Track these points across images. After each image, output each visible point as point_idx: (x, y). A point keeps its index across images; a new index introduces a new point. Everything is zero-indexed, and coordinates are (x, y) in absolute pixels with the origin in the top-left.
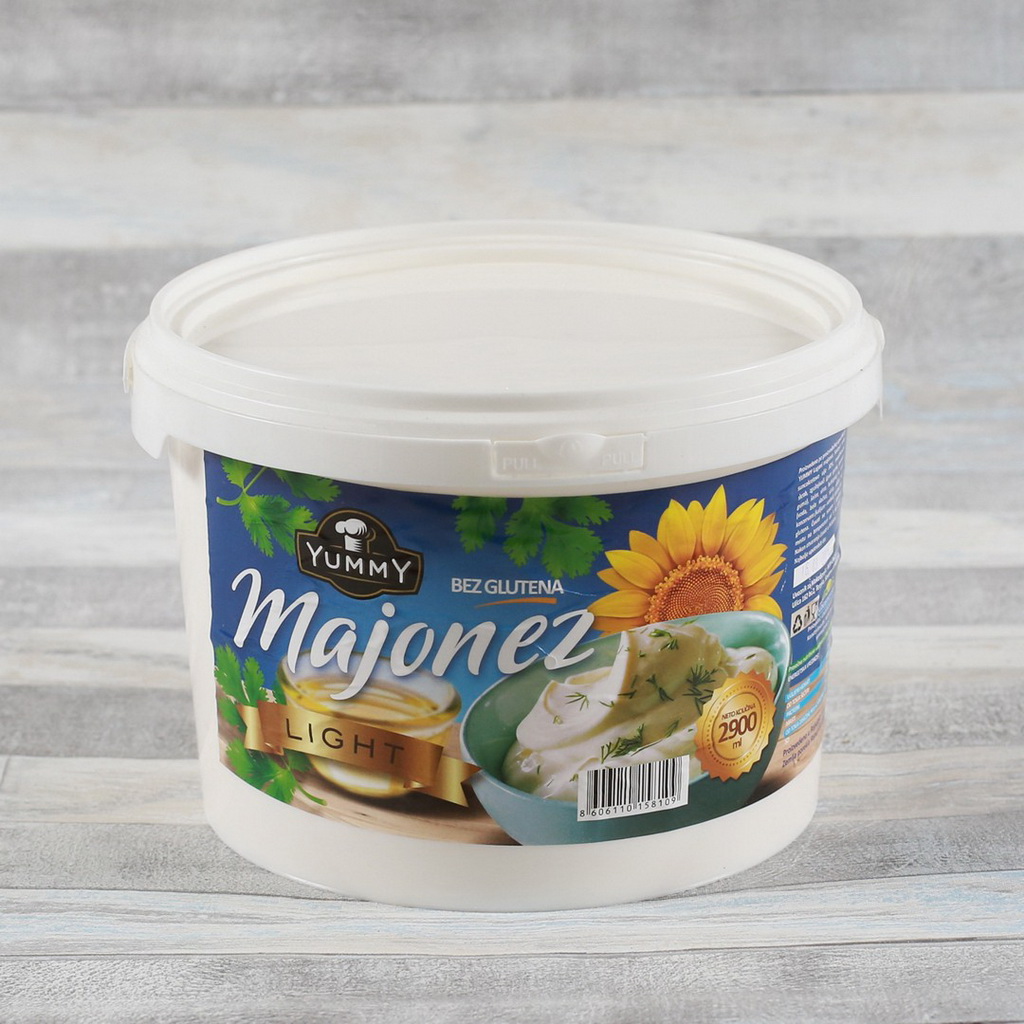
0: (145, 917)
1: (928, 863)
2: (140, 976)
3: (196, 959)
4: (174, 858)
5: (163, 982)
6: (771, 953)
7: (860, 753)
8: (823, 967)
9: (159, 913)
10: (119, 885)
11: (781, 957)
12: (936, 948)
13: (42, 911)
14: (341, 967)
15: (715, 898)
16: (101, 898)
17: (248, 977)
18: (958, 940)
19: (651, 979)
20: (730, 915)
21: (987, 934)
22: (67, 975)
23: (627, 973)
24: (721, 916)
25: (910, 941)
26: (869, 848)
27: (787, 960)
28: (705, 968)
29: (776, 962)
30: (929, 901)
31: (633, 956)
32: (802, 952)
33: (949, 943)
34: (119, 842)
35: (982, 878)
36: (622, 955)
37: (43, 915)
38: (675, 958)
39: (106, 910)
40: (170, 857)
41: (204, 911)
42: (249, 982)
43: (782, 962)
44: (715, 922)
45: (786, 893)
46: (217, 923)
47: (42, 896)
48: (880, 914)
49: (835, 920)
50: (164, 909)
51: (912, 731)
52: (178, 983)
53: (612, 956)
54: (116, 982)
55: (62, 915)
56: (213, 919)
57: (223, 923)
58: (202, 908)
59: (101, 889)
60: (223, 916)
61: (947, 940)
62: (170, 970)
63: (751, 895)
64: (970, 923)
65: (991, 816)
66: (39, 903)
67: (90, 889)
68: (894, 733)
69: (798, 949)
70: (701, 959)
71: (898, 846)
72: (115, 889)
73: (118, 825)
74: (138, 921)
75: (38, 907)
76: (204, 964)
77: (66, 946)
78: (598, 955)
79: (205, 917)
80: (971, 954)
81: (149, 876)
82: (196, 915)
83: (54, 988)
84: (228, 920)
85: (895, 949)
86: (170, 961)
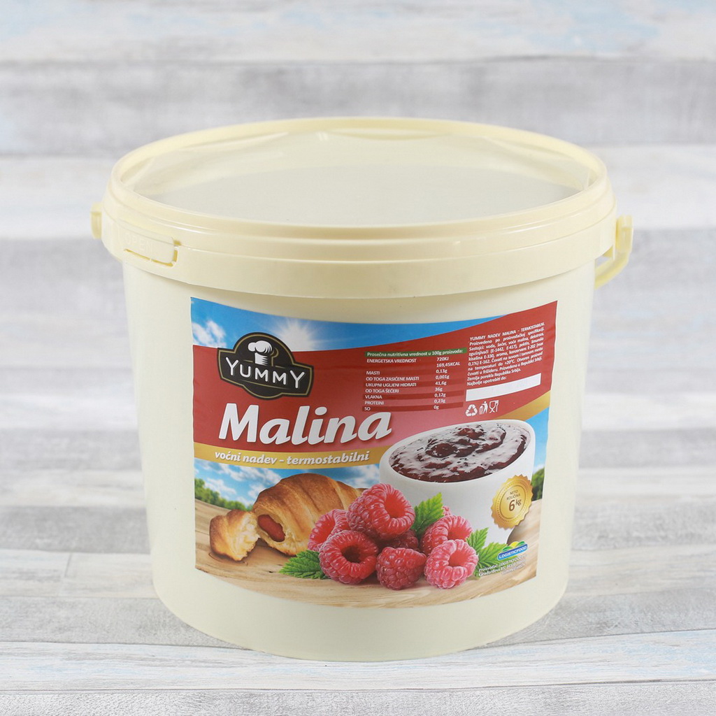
0: (152, 663)
1: (626, 625)
2: (149, 705)
3: (184, 693)
4: (170, 621)
5: (163, 709)
6: (537, 690)
7: (580, 550)
8: (569, 699)
9: (161, 660)
10: (137, 641)
11: (543, 693)
12: (637, 686)
13: (90, 659)
14: (273, 699)
15: (500, 650)
16: (125, 650)
17: (216, 706)
18: (651, 681)
19: (464, 707)
20: (509, 662)
21: (668, 677)
22: (104, 704)
23: (449, 703)
24: (504, 662)
25: (621, 682)
26: (591, 615)
27: (546, 695)
28: (496, 700)
29: (540, 696)
30: (630, 652)
31: (452, 691)
32: (556, 689)
33: (645, 684)
34: (137, 611)
35: (661, 637)
36: (445, 690)
37: (90, 662)
38: (478, 693)
39: (128, 658)
40: (168, 620)
41: (189, 658)
42: (216, 710)
43: (544, 696)
44: (500, 666)
45: (543, 647)
46: (197, 667)
47: (90, 648)
48: (600, 661)
49: (574, 666)
50: (163, 657)
51: (611, 536)
52: (173, 710)
53: (439, 691)
54: (135, 709)
55: (102, 662)
56: (194, 664)
57: (200, 667)
58: (187, 657)
59: (126, 644)
60: (200, 662)
61: (644, 681)
62: (168, 700)
63: (522, 647)
64: (656, 668)
65: (662, 593)
66: (88, 654)
67: (119, 643)
68: (600, 537)
69: (553, 687)
70: (494, 693)
71: (608, 614)
72: (134, 644)
73: (136, 599)
74: (149, 665)
75: (87, 656)
76: (189, 697)
77: (104, 684)
78: (431, 690)
79: (189, 662)
80: (659, 691)
81: (155, 634)
82: (184, 661)
83: (97, 713)
84: (203, 664)
85: (612, 688)
86: (168, 694)
